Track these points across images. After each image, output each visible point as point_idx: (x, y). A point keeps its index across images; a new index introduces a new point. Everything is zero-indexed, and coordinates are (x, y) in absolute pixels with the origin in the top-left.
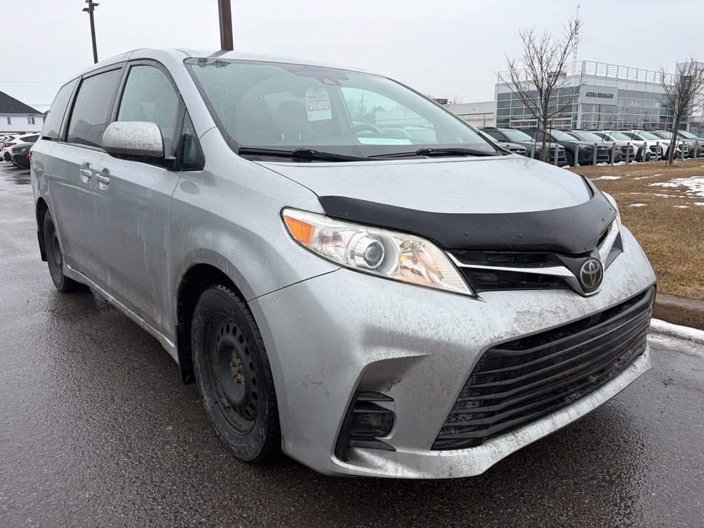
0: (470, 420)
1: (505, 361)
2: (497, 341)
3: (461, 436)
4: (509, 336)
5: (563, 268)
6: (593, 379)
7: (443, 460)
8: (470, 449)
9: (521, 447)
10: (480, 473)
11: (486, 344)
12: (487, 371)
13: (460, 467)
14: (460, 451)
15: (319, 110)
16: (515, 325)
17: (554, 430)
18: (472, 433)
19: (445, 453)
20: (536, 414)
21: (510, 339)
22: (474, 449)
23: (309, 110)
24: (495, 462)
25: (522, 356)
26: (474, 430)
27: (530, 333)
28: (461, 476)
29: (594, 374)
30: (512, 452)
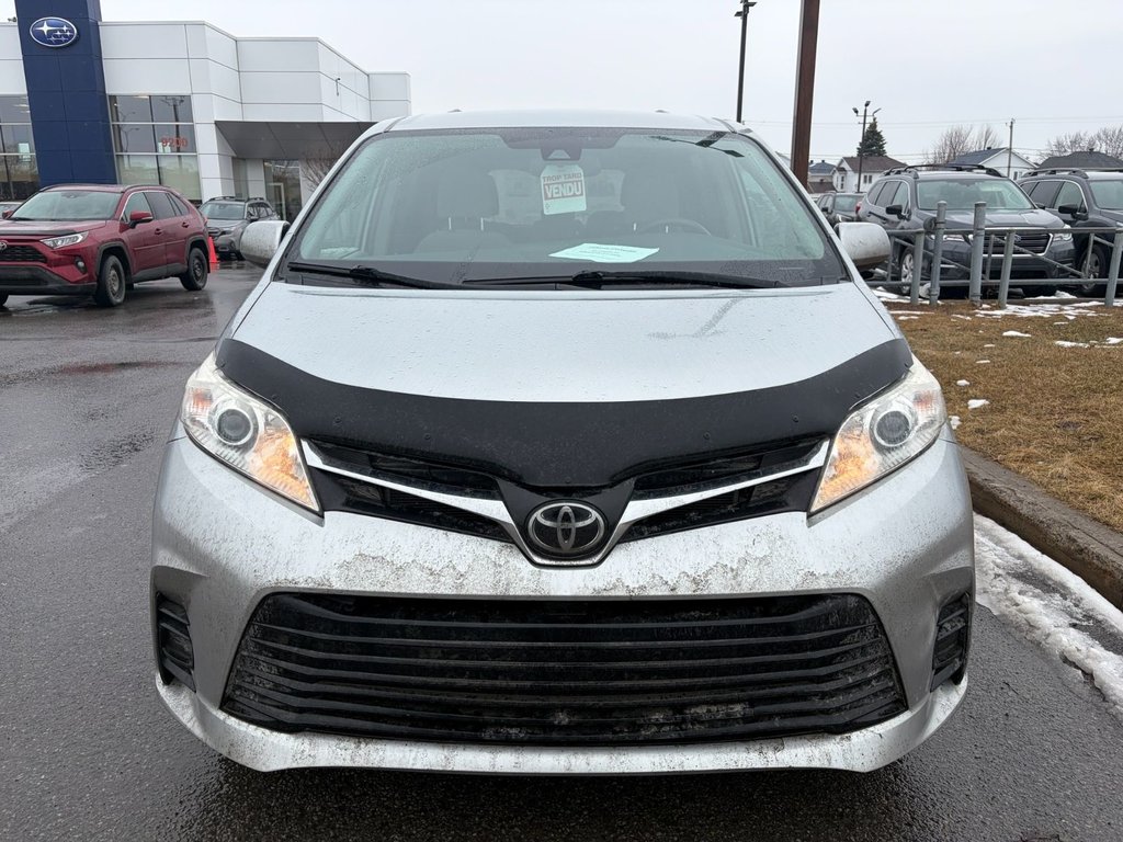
0: (270, 689)
1: (303, 621)
2: (285, 586)
3: (260, 707)
4: (311, 585)
5: (500, 504)
6: (562, 718)
7: (228, 729)
8: (267, 732)
9: (356, 765)
10: (264, 769)
11: (268, 585)
12: (275, 624)
13: (241, 749)
14: (252, 727)
15: (563, 197)
16: (334, 572)
17: (441, 769)
18: (275, 710)
19: (232, 721)
20: (404, 728)
21: (310, 589)
22: (275, 734)
23: (547, 198)
24: (294, 765)
25: (335, 622)
26: (278, 707)
27: (354, 591)
28: (239, 761)
29: (572, 710)
30: (332, 765)
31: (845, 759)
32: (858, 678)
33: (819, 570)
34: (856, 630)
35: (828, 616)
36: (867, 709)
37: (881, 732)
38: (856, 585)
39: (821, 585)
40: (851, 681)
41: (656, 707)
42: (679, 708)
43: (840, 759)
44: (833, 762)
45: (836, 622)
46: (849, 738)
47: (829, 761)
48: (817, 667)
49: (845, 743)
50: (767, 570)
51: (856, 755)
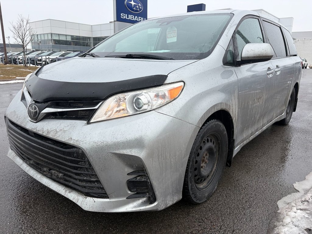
15: (171, 37)
23: (168, 38)
31: (81, 203)
32: (88, 179)
33: (74, 138)
34: (82, 161)
35: (74, 153)
36: (94, 191)
37: (96, 201)
38: (80, 146)
39: (71, 142)
40: (85, 179)
41: (46, 167)
42: (50, 170)
43: (80, 202)
44: (78, 202)
45: (76, 156)
46: (86, 198)
47: (77, 201)
48: (73, 169)
49: (85, 199)
50: (63, 134)
51: (85, 204)
